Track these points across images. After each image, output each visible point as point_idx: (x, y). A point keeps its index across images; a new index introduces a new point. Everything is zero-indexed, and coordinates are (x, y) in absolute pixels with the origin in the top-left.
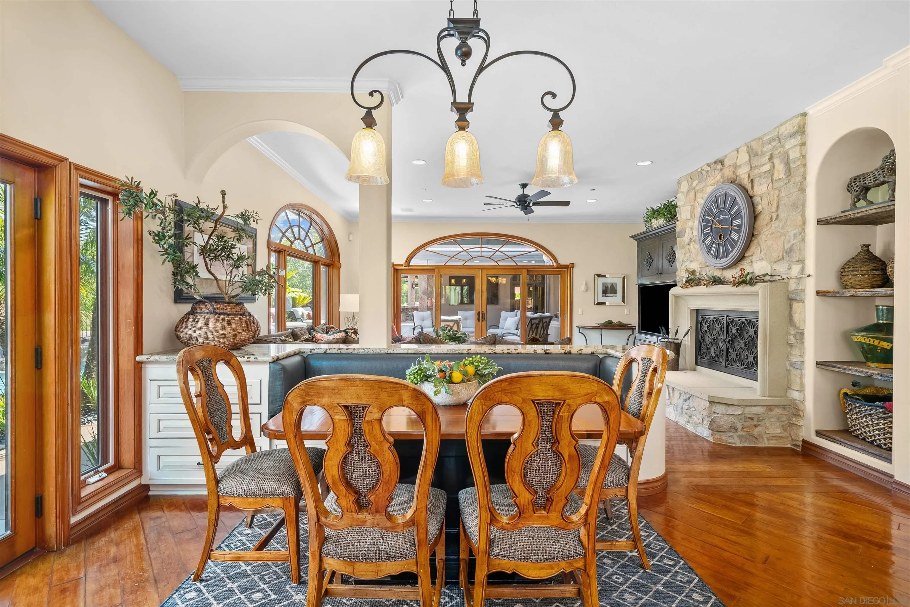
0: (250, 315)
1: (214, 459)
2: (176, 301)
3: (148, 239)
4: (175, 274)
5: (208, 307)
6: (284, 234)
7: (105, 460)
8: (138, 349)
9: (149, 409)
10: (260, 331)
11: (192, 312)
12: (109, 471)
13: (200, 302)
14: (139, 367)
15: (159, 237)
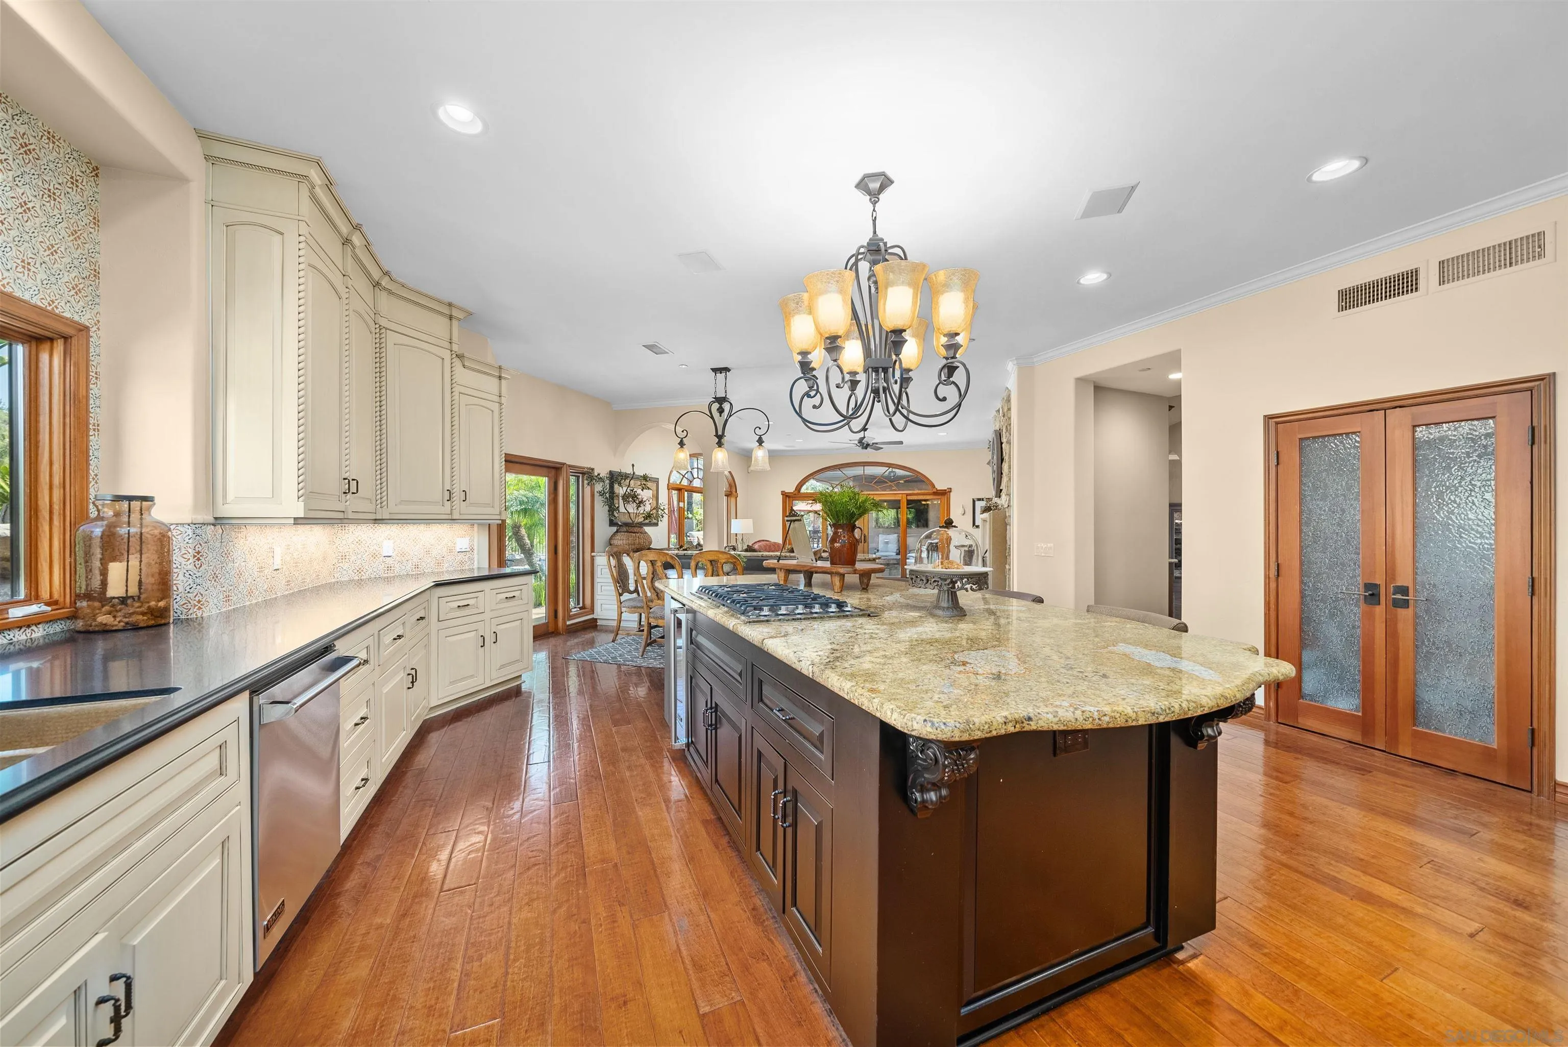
0: (646, 533)
1: (621, 595)
2: (610, 526)
3: (596, 495)
4: (609, 511)
5: (625, 529)
6: (684, 476)
7: (578, 604)
8: (593, 550)
9: (597, 580)
10: (651, 543)
11: (617, 531)
12: (581, 608)
13: (621, 526)
14: (593, 558)
15: (602, 494)
